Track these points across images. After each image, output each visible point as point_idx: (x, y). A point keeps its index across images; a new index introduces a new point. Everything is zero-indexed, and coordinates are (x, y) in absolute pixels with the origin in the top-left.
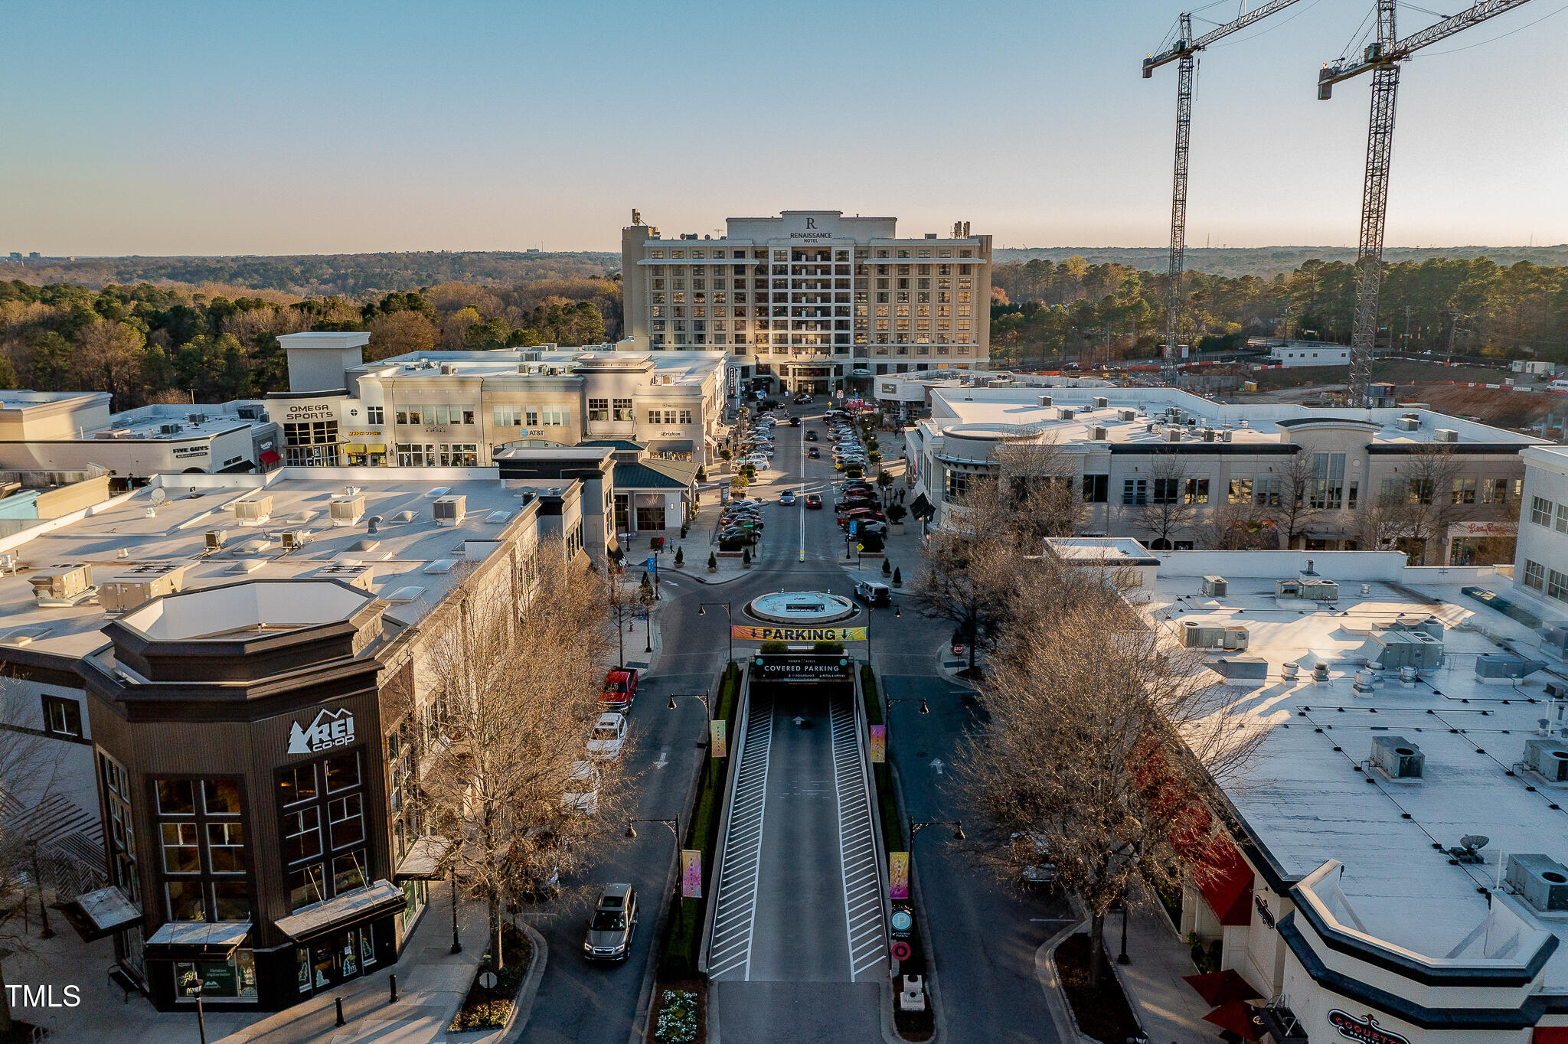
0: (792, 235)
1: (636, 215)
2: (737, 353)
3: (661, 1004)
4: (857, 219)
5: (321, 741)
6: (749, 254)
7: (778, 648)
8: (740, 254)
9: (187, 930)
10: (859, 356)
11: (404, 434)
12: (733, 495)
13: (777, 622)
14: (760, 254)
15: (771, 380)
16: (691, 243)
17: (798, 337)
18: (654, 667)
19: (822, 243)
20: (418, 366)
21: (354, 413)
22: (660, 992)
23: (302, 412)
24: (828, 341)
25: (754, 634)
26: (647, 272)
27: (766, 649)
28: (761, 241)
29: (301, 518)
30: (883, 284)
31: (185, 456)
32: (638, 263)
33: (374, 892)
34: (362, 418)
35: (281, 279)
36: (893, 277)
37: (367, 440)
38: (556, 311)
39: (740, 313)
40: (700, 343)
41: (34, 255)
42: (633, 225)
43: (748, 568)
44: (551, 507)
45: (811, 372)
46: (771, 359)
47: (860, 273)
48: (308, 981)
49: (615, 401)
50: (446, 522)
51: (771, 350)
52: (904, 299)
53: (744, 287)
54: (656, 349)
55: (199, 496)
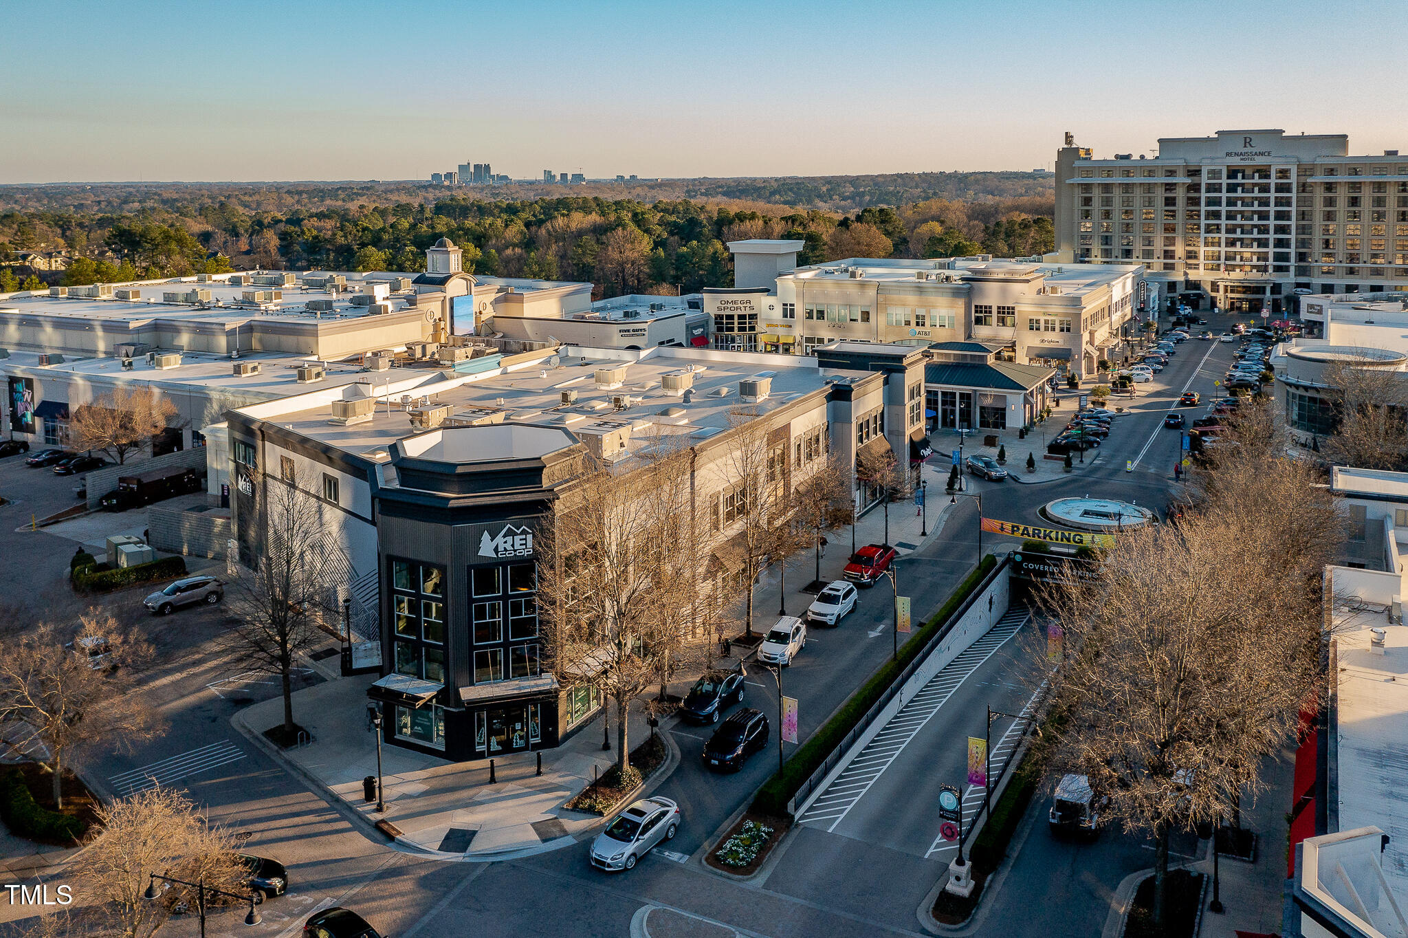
0: (1228, 154)
1: (1068, 138)
2: (1165, 268)
3: (738, 830)
4: (1303, 138)
5: (505, 550)
6: (1181, 172)
7: (1040, 547)
8: (1171, 173)
9: (402, 681)
10: (1299, 275)
11: (811, 328)
12: (1093, 403)
13: (1065, 525)
14: (1195, 172)
15: (1200, 296)
16: (1124, 163)
17: (1232, 255)
18: (920, 550)
19: (1260, 161)
20: (837, 271)
21: (771, 308)
22: (744, 819)
23: (729, 306)
24: (1266, 259)
25: (1002, 529)
26: (1076, 190)
27: (1027, 546)
28: (1193, 160)
29: (644, 387)
30: (1330, 202)
31: (627, 336)
32: (1067, 182)
33: (540, 682)
34: (778, 313)
35: (810, 196)
36: (1342, 195)
37: (781, 331)
38: (1013, 225)
39: (1170, 229)
40: (1127, 257)
41: (633, 177)
42: (1066, 146)
43: (1067, 472)
44: (840, 394)
45: (1247, 290)
46: (1200, 274)
47: (1304, 191)
48: (483, 744)
49: (999, 308)
50: (750, 399)
51: (1202, 267)
52: (1355, 217)
53: (1174, 205)
54: (1082, 262)
55: (587, 364)
